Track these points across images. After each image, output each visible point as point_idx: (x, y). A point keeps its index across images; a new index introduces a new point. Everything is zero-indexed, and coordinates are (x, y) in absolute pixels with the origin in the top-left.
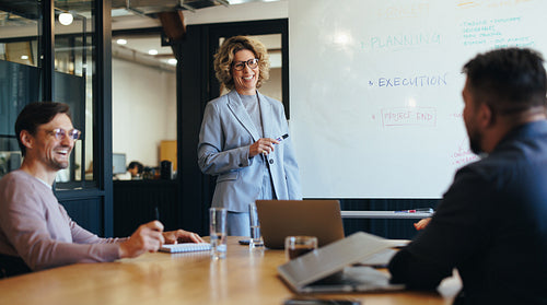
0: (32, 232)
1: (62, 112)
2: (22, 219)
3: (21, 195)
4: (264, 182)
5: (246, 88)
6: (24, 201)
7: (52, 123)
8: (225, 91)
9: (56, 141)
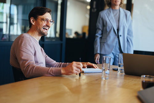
0: (27, 60)
1: (48, 12)
2: (24, 54)
3: (25, 43)
4: (116, 43)
5: (115, 5)
6: (26, 46)
7: (44, 16)
8: (107, 7)
9: (44, 23)
